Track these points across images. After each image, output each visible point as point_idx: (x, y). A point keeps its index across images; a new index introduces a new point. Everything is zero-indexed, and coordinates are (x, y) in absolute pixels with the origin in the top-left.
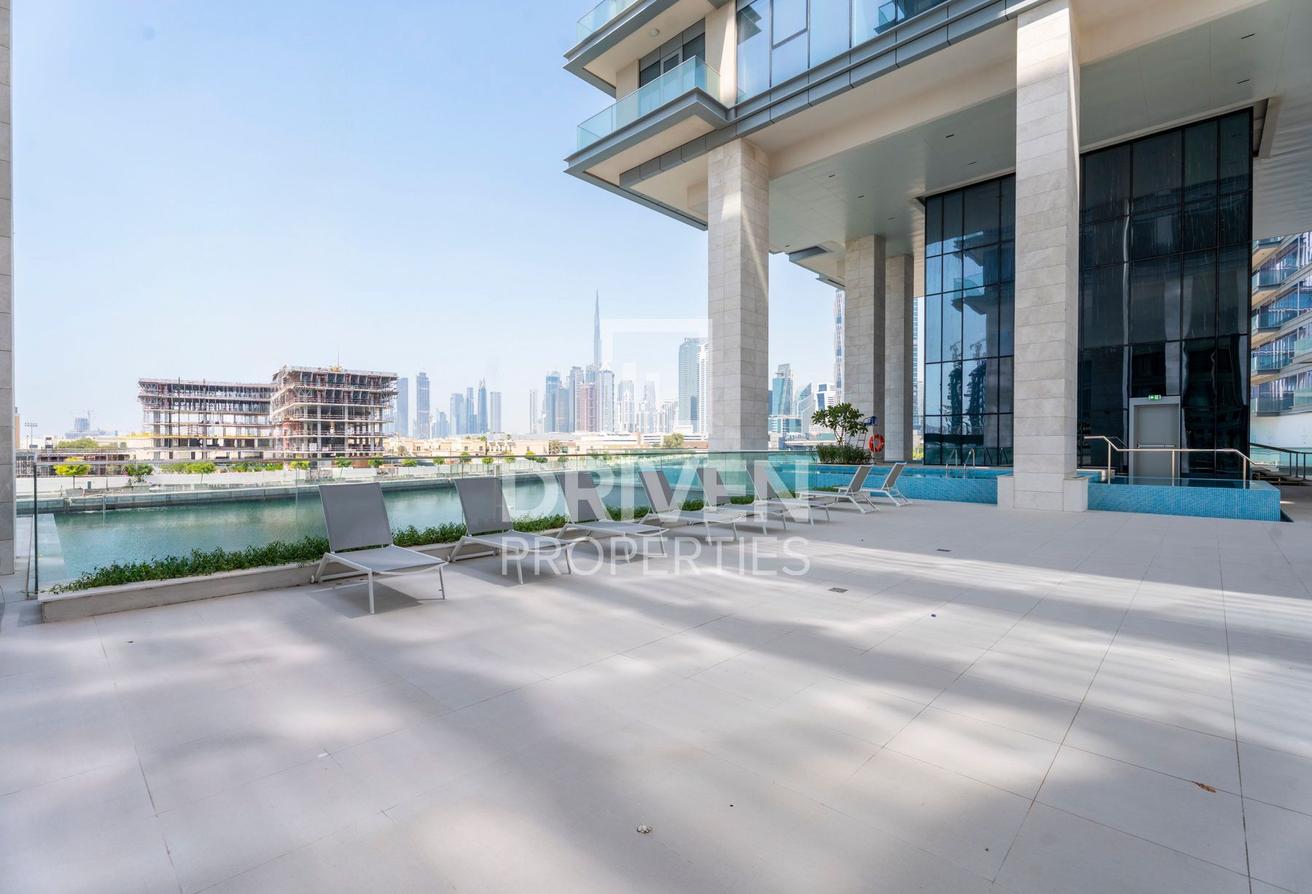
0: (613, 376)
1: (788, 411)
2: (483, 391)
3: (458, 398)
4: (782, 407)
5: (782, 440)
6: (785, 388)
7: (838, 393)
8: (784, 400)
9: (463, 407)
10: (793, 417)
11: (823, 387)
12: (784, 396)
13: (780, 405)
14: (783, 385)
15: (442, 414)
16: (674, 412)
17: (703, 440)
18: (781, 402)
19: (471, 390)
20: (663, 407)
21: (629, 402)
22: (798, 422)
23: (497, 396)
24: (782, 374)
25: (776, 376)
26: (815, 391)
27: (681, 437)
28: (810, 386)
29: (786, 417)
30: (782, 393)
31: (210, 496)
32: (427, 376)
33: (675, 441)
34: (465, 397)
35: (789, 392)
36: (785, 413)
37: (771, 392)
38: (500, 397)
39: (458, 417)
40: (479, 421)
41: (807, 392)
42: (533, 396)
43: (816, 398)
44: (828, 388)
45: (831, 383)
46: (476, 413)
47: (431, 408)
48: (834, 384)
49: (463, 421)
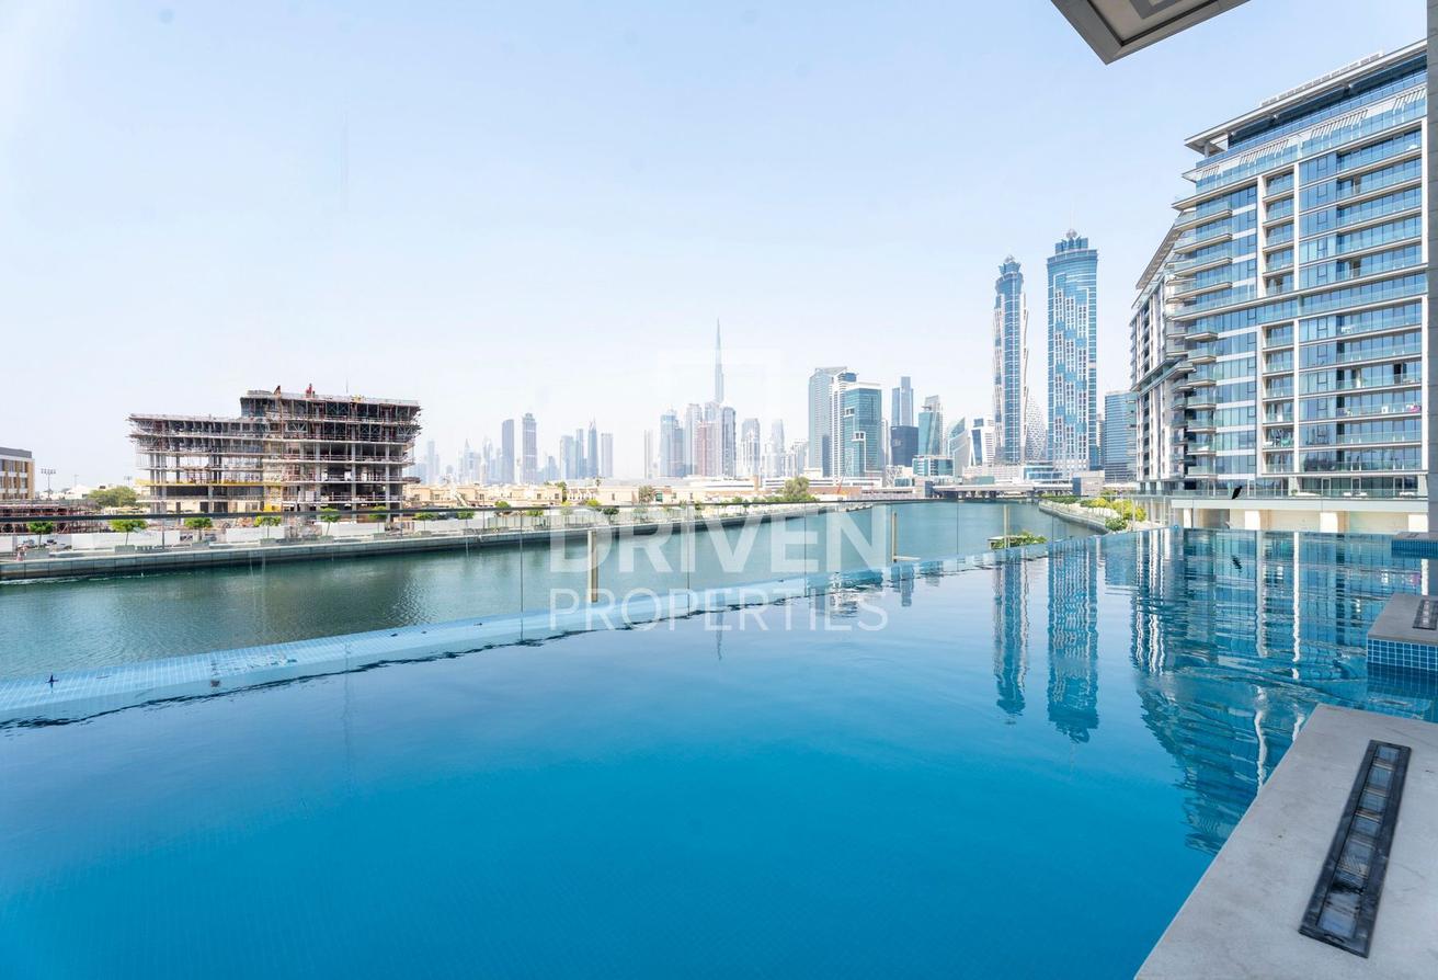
0: (734, 413)
1: (937, 450)
2: (593, 433)
3: (568, 439)
4: (930, 446)
5: (929, 485)
6: (934, 424)
7: (998, 428)
8: (932, 437)
9: (573, 449)
10: (943, 457)
11: (979, 422)
12: (932, 432)
13: (927, 444)
14: (931, 420)
15: (550, 458)
16: (805, 454)
17: (835, 485)
18: (928, 440)
19: (581, 431)
20: (793, 448)
21: (753, 442)
22: (949, 463)
23: (609, 438)
24: (930, 408)
25: (922, 410)
26: (970, 427)
27: (806, 481)
28: (963, 421)
29: (934, 457)
30: (929, 430)
31: (134, 562)
32: (534, 417)
33: (798, 486)
34: (575, 439)
35: (938, 429)
36: (933, 453)
37: (917, 429)
38: (611, 440)
39: (568, 461)
40: (588, 465)
41: (959, 429)
42: (648, 438)
43: (970, 435)
44: (985, 422)
45: (989, 416)
46: (586, 456)
47: (538, 451)
48: (993, 418)
49: (573, 466)
